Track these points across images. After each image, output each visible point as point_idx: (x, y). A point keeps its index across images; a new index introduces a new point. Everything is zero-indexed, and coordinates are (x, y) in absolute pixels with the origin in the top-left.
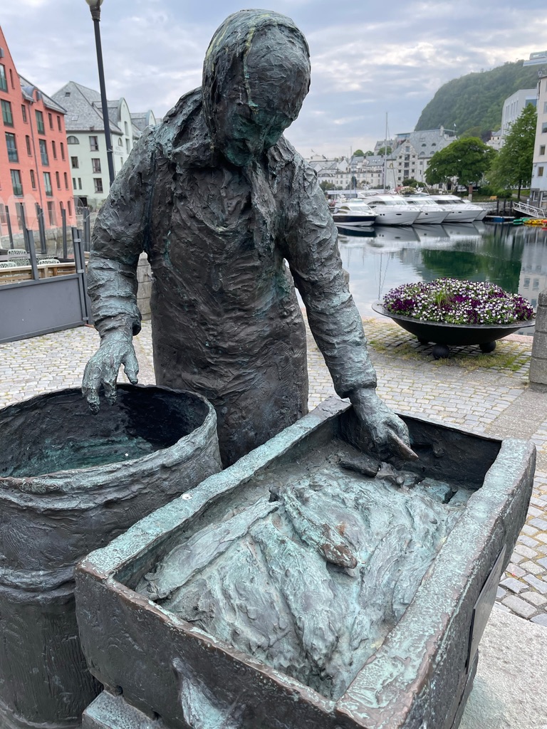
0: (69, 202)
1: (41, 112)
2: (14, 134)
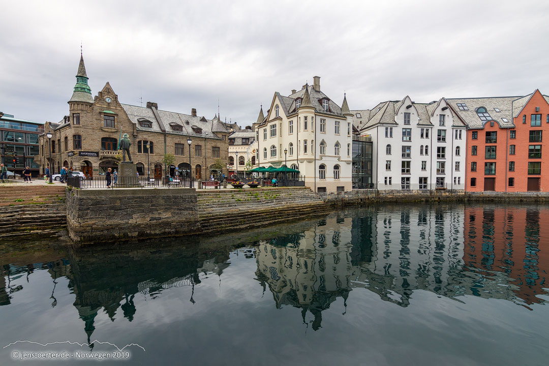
2: (541, 146)
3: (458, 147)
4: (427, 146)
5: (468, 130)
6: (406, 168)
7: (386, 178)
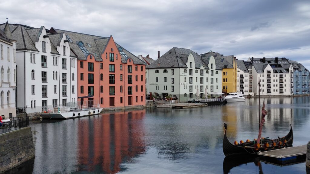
0: (142, 97)
1: (132, 66)
2: (114, 75)
3: (73, 74)
4: (56, 72)
5: (78, 60)
6: (44, 92)
7: (32, 101)
